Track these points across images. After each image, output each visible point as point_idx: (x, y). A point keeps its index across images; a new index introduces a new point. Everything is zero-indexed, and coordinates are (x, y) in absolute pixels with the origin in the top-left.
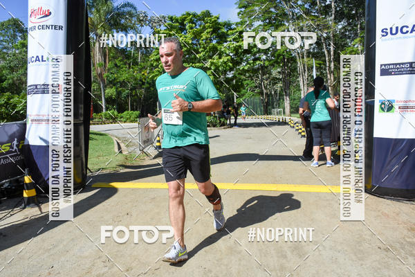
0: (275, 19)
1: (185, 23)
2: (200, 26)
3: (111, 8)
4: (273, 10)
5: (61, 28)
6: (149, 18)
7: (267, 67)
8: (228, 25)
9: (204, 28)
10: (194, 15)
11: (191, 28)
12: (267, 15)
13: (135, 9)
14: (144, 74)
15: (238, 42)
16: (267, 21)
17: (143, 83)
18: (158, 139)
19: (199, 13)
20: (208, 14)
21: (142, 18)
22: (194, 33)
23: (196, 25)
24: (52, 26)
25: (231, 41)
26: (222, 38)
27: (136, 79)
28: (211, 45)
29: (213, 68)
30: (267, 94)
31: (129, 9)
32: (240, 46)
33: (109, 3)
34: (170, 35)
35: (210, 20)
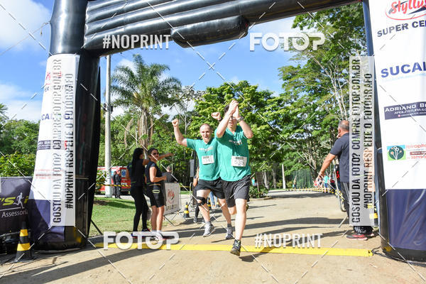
1: (223, 93)
3: (156, 83)
8: (267, 95)
10: (232, 86)
13: (179, 83)
15: (277, 110)
19: (237, 83)
20: (246, 84)
21: (188, 93)
23: (234, 96)
25: (270, 110)
26: (261, 106)
31: (174, 83)
32: (279, 115)
33: (154, 78)
34: (208, 106)
35: (248, 90)
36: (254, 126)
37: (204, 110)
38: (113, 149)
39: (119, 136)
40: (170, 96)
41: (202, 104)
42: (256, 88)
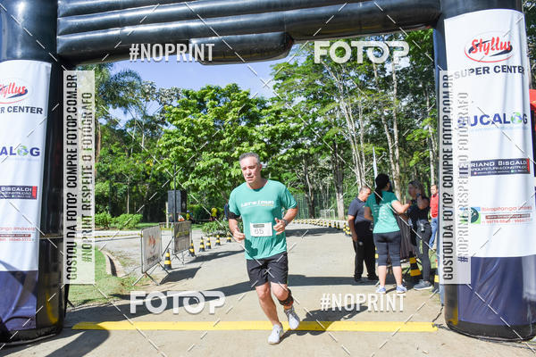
0: (321, 94)
1: (205, 99)
2: (225, 103)
3: (106, 77)
4: (318, 82)
5: (39, 111)
6: (157, 91)
7: (312, 155)
8: (261, 103)
9: (230, 107)
10: (217, 90)
11: (213, 106)
12: (311, 90)
13: (139, 78)
14: (148, 165)
15: (274, 125)
16: (312, 96)
17: (148, 177)
18: (167, 255)
19: (223, 87)
20: (235, 89)
21: (147, 91)
22: (216, 113)
23: (219, 102)
24: (27, 108)
25: (265, 123)
26: (254, 119)
27: (137, 171)
28: (239, 128)
30: (313, 190)
31: (131, 79)
32: (277, 130)
33: (104, 70)
34: (185, 115)
35: (238, 96)
36: (246, 144)
37: (179, 122)
40: (122, 94)
41: (177, 113)
42: (248, 94)
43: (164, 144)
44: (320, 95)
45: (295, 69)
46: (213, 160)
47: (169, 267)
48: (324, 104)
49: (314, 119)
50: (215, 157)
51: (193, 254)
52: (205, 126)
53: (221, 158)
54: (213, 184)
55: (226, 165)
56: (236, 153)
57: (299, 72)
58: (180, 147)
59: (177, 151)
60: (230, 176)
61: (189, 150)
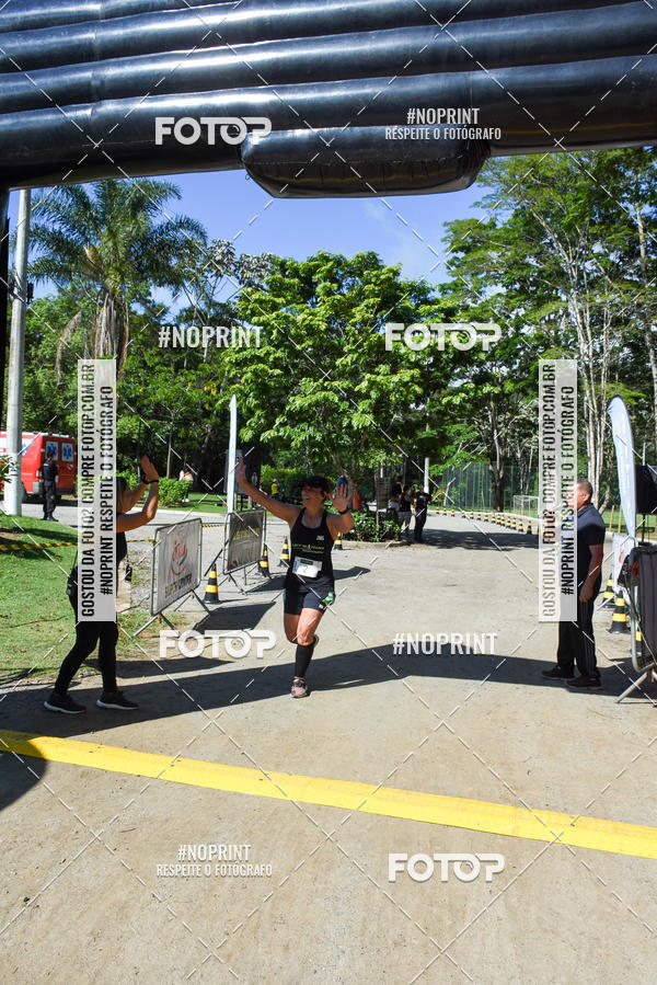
0: (535, 283)
1: (315, 278)
2: (351, 288)
3: (143, 229)
4: (532, 261)
6: (237, 258)
7: (508, 396)
8: (420, 292)
9: (361, 296)
10: (339, 262)
11: (329, 293)
12: (517, 273)
13: (203, 235)
14: (209, 393)
16: (517, 286)
17: (207, 414)
18: (212, 575)
19: (350, 257)
20: (371, 262)
21: (219, 258)
22: (333, 306)
23: (340, 286)
27: (188, 402)
28: (374, 338)
29: (374, 394)
30: (504, 460)
31: (187, 234)
33: (140, 216)
34: (275, 307)
35: (377, 277)
36: (383, 368)
37: (264, 318)
38: (28, 380)
39: (43, 350)
40: (174, 262)
41: (260, 302)
42: (396, 273)
43: (234, 357)
44: (533, 284)
45: (491, 233)
46: (320, 395)
47: (214, 597)
48: (540, 302)
49: (518, 328)
50: (325, 389)
51: (265, 571)
52: (312, 331)
53: (337, 392)
54: (318, 438)
55: (344, 405)
56: (364, 384)
57: (497, 238)
58: (261, 366)
59: (255, 373)
60: (350, 426)
61: (277, 372)
